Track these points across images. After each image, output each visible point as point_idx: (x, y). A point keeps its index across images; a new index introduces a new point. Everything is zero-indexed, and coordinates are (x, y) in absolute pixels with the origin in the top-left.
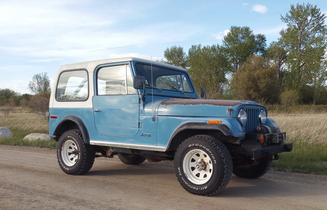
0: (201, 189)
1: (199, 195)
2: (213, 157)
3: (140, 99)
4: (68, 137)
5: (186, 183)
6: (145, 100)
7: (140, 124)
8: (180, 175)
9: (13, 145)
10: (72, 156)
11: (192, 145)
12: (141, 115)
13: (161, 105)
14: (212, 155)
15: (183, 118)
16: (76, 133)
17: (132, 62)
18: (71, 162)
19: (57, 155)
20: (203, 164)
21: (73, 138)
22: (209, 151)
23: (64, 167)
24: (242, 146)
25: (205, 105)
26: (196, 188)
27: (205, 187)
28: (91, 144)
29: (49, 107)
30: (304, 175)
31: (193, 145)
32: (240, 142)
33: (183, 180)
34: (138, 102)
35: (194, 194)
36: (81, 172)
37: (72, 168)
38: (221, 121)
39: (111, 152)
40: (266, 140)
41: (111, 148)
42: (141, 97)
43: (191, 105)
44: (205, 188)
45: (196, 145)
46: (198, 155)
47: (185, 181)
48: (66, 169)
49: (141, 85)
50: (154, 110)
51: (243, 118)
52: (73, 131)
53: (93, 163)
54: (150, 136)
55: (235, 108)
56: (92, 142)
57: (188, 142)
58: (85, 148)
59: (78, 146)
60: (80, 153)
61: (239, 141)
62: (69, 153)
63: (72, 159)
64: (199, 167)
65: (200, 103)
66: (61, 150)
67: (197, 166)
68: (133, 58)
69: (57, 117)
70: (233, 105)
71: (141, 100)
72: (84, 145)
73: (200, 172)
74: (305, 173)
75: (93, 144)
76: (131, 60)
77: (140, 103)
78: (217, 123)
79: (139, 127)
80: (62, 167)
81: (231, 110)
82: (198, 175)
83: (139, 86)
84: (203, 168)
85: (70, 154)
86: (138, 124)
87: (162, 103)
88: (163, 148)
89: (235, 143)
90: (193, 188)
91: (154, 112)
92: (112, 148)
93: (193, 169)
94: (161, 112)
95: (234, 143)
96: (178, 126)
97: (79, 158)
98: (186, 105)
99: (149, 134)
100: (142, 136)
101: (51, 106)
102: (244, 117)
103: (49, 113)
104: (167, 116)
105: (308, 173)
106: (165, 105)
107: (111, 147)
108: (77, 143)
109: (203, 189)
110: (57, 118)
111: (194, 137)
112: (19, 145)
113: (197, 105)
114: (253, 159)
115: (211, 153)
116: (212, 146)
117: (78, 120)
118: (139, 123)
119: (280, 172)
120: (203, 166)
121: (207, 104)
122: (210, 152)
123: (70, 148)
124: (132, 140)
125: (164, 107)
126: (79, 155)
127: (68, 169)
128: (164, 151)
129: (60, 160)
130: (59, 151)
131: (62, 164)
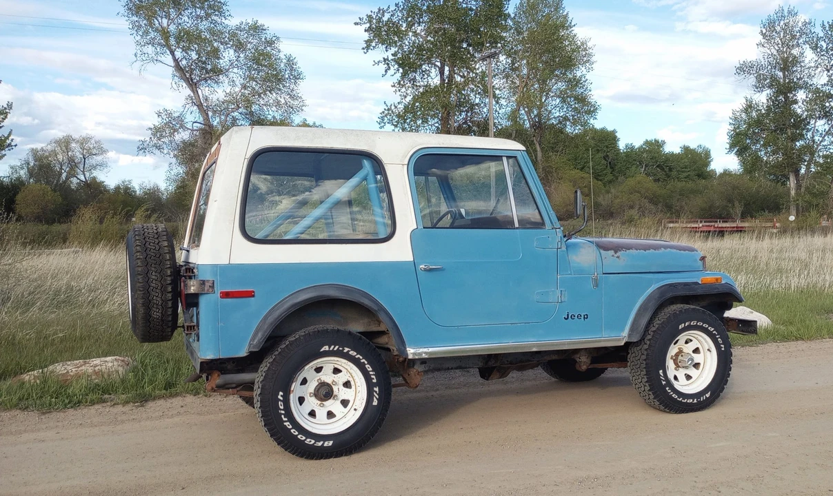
0: (702, 401)
2: (719, 339)
3: (560, 240)
4: (326, 348)
5: (674, 396)
7: (563, 294)
8: (664, 383)
11: (685, 325)
12: (562, 275)
13: (603, 252)
14: (717, 336)
15: (656, 277)
21: (346, 350)
23: (310, 441)
26: (693, 401)
31: (687, 324)
33: (669, 391)
34: (556, 246)
38: (721, 278)
39: (418, 372)
41: (418, 363)
42: (560, 234)
44: (708, 396)
45: (692, 324)
47: (672, 394)
48: (317, 444)
59: (369, 370)
62: (299, 398)
63: (313, 414)
66: (288, 394)
69: (253, 292)
75: (424, 356)
77: (559, 248)
78: (715, 281)
79: (559, 301)
85: (302, 400)
94: (609, 265)
96: (648, 293)
99: (585, 314)
100: (567, 319)
104: (619, 273)
106: (614, 251)
108: (363, 361)
109: (705, 399)
110: (255, 296)
115: (717, 333)
122: (714, 332)
123: (304, 382)
125: (613, 256)
126: (375, 394)
127: (331, 443)
128: (623, 344)
129: (286, 424)
130: (280, 397)
131: (297, 433)
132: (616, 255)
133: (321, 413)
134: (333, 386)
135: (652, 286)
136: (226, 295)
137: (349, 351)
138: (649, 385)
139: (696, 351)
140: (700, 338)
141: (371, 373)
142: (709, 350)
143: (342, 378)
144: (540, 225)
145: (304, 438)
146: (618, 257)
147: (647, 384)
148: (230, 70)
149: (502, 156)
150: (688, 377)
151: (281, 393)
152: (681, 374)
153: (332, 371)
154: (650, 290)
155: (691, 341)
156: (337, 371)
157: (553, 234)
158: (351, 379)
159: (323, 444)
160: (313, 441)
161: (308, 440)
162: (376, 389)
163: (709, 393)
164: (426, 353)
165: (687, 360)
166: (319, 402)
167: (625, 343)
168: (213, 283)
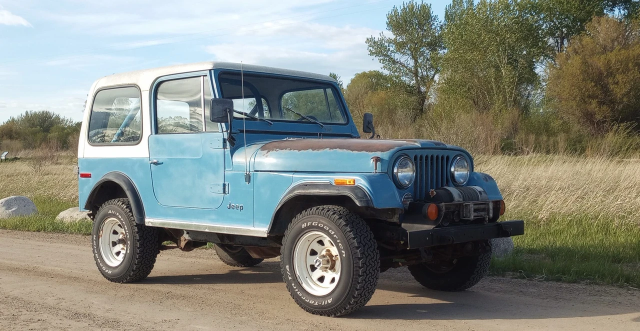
0: (323, 304)
1: (321, 315)
3: (224, 141)
4: (110, 212)
5: (298, 293)
6: (234, 142)
7: (227, 187)
8: (290, 278)
9: (34, 231)
10: (119, 247)
11: (307, 225)
12: (227, 171)
13: (259, 151)
14: (338, 241)
15: (296, 176)
16: (123, 204)
17: (213, 71)
18: (115, 260)
19: (93, 246)
20: (329, 258)
21: (118, 214)
22: (334, 234)
23: (104, 268)
24: (403, 225)
25: (334, 149)
26: (315, 303)
27: (329, 300)
28: (146, 225)
29: (78, 157)
30: (564, 285)
31: (309, 224)
32: (399, 218)
34: (222, 147)
35: (313, 313)
36: (131, 278)
37: (117, 271)
38: (354, 180)
39: (185, 240)
40: (443, 213)
41: (185, 232)
42: (226, 137)
43: (310, 150)
44: (330, 302)
45: (313, 224)
46: (321, 243)
47: (297, 290)
48: (107, 271)
49: (224, 115)
50: (248, 160)
51: (406, 173)
52: (118, 201)
53: (154, 261)
54: (242, 209)
55: (385, 155)
56: (150, 221)
57: (301, 220)
58: (138, 233)
59: (126, 229)
60: (129, 242)
61: (398, 216)
62: (113, 242)
63: (118, 253)
64: (320, 264)
65: (327, 148)
66: (98, 237)
67: (316, 262)
68: (216, 65)
69: (90, 174)
70: (382, 151)
71: (228, 143)
72: (136, 226)
73: (324, 274)
74: (569, 282)
75: (150, 225)
76: (210, 67)
77: (225, 147)
78: (348, 183)
79: (224, 192)
80: (100, 269)
81: (377, 160)
82: (321, 279)
83: (221, 116)
84: (329, 266)
85: (114, 244)
86: (222, 187)
87: (263, 148)
88: (261, 230)
89: (391, 220)
90: (310, 302)
91: (248, 164)
92: (188, 232)
93: (313, 268)
94: (260, 163)
95: (389, 220)
96: (288, 191)
97: (128, 252)
98: (302, 151)
99: (240, 205)
100: (229, 208)
101: (80, 155)
102: (408, 171)
103: (79, 168)
104: (270, 171)
105: (574, 282)
106: (267, 151)
107: (185, 230)
108: (124, 222)
109: (326, 303)
110: (90, 177)
111: (311, 210)
112: (44, 231)
113: (321, 151)
114: (408, 249)
115: (337, 238)
116: (339, 226)
117: (124, 181)
118: (224, 185)
119: (522, 280)
120: (328, 261)
121: (338, 149)
122: (335, 236)
123: (115, 233)
124: (213, 217)
126: (128, 245)
127: (111, 272)
128: (266, 237)
129: (96, 255)
130: (95, 238)
131: (100, 262)
136: (82, 176)
141: (127, 231)
145: (102, 266)
149: (200, 76)
150: (332, 281)
163: (331, 300)
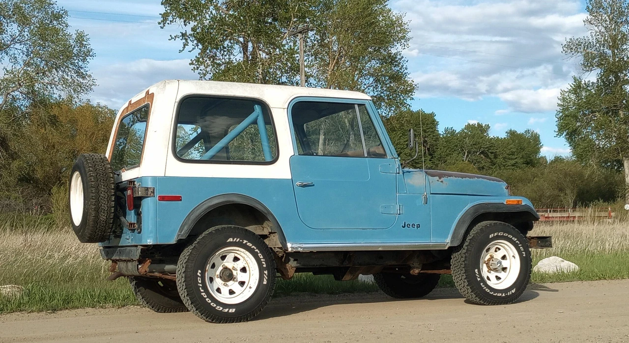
0: (509, 294)
2: (521, 248)
3: (397, 167)
4: (231, 240)
5: (486, 290)
7: (401, 208)
8: (479, 279)
12: (400, 193)
31: (495, 234)
33: (483, 286)
38: (522, 201)
39: (292, 267)
42: (398, 163)
44: (513, 292)
45: (499, 234)
48: (226, 310)
54: (419, 227)
57: (488, 231)
59: (261, 257)
75: (299, 249)
77: (397, 173)
78: (517, 203)
79: (398, 213)
86: (396, 208)
87: (431, 175)
91: (425, 187)
96: (465, 210)
97: (265, 282)
99: (418, 224)
100: (405, 227)
104: (446, 194)
108: (256, 251)
115: (519, 243)
116: (519, 234)
118: (399, 206)
122: (517, 242)
124: (385, 236)
125: (438, 180)
126: (265, 275)
127: (234, 310)
128: (446, 248)
129: (203, 294)
130: (198, 274)
131: (210, 301)
132: (440, 180)
133: (225, 290)
134: (233, 271)
135: (468, 205)
136: (162, 198)
137: (246, 243)
138: (468, 281)
139: (504, 257)
140: (506, 246)
141: (262, 260)
142: (513, 256)
143: (239, 265)
144: (383, 156)
145: (215, 305)
146: (442, 182)
147: (466, 281)
148: (12, 46)
149: (354, 104)
150: (498, 278)
151: (199, 271)
152: (492, 276)
153: (232, 259)
154: (467, 208)
155: (499, 249)
156: (236, 259)
157: (393, 162)
158: (246, 266)
159: (228, 311)
160: (221, 308)
161: (218, 307)
162: (266, 272)
163: (514, 290)
164: (301, 248)
165: (496, 263)
166: (223, 283)
167: (448, 248)
168: (154, 190)
